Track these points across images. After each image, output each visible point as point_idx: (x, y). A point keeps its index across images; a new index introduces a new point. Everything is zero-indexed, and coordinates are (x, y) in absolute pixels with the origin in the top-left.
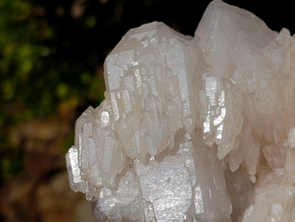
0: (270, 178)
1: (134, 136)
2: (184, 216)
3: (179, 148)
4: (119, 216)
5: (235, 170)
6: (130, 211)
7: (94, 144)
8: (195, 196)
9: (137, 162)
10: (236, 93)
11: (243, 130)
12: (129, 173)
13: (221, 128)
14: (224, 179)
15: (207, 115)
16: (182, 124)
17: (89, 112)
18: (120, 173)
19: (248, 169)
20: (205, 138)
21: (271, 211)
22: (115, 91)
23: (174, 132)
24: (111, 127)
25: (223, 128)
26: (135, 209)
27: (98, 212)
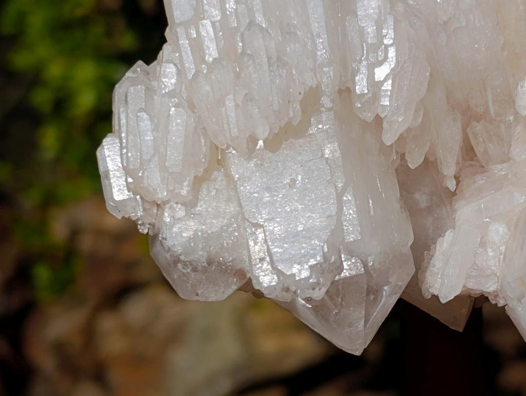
0: (481, 182)
1: (224, 105)
2: (323, 247)
3: (310, 125)
4: (201, 253)
5: (416, 166)
6: (222, 245)
7: (150, 123)
8: (342, 209)
9: (233, 154)
10: (415, 21)
11: (430, 89)
12: (218, 175)
13: (388, 86)
14: (396, 181)
15: (360, 61)
16: (314, 79)
17: (137, 71)
18: (200, 175)
19: (441, 164)
20: (359, 105)
21: (486, 238)
22: (186, 24)
23: (300, 93)
24: (180, 93)
25: (393, 85)
26: (232, 240)
27: (162, 248)
